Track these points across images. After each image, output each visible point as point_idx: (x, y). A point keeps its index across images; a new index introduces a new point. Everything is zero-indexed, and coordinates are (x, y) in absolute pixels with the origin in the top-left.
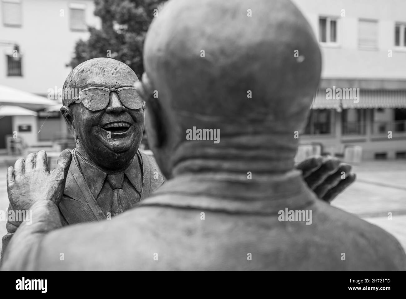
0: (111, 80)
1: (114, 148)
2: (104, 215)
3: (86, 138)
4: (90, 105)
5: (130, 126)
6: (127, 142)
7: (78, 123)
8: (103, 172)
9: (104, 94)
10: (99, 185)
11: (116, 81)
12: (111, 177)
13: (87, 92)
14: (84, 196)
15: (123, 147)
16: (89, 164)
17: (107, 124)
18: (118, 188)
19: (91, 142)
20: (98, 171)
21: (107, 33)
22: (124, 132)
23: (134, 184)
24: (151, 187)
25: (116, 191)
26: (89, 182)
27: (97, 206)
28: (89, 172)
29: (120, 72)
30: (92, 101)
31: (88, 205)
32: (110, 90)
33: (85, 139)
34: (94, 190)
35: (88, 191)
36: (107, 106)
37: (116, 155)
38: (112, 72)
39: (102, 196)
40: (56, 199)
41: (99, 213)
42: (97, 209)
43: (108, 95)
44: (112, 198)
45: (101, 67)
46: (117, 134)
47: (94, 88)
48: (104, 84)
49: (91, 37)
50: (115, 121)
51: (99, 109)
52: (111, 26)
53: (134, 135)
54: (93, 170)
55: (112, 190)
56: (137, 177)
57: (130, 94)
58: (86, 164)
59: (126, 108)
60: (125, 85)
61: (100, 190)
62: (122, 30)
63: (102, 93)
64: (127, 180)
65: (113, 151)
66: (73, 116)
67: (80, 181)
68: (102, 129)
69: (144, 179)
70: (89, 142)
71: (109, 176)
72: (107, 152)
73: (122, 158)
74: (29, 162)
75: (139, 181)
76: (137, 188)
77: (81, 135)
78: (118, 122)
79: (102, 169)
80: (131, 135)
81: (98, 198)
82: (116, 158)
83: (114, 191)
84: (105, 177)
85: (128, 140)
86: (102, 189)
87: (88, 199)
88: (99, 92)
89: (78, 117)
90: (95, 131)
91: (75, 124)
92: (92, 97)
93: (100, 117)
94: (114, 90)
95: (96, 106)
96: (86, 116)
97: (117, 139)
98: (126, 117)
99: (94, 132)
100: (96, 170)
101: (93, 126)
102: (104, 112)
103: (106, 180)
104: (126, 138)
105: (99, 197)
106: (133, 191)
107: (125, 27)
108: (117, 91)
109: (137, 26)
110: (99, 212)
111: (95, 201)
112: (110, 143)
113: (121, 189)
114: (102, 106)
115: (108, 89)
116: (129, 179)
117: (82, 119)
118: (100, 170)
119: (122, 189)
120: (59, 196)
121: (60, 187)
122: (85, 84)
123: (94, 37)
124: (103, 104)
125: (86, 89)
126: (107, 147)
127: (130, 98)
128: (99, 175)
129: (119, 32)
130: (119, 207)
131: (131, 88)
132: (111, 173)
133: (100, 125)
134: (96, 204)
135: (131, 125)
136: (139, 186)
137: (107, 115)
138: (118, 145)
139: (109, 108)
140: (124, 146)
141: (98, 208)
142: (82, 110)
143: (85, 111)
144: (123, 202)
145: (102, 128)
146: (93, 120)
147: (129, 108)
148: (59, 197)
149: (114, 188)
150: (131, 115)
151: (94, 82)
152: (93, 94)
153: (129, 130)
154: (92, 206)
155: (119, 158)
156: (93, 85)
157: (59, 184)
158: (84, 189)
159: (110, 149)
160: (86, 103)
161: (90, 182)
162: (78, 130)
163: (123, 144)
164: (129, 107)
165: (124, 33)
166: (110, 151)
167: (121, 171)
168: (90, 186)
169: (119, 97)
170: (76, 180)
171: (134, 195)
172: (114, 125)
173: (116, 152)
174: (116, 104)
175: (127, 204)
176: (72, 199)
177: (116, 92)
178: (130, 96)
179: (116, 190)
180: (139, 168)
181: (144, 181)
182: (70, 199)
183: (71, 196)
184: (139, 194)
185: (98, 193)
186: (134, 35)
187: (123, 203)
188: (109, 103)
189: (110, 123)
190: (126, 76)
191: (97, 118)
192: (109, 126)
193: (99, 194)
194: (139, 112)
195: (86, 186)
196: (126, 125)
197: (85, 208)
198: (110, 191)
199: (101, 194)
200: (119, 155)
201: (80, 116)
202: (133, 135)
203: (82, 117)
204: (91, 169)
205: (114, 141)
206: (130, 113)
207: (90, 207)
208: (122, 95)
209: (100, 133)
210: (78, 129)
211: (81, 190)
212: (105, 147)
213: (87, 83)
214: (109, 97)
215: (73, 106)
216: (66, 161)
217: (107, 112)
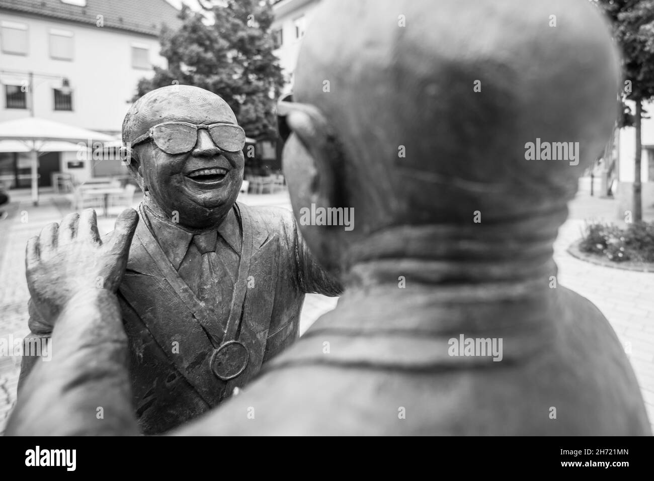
0: (199, 115)
1: (204, 202)
2: (191, 291)
3: (161, 190)
4: (168, 147)
5: (227, 172)
6: (223, 194)
7: (148, 171)
8: (188, 233)
9: (188, 131)
10: (181, 251)
11: (206, 115)
12: (199, 239)
13: (163, 129)
14: (158, 268)
15: (217, 201)
16: (166, 222)
17: (194, 172)
18: (208, 252)
19: (169, 195)
20: (180, 232)
21: (174, 73)
22: (219, 180)
23: (232, 244)
24: (253, 244)
25: (207, 256)
26: (166, 247)
27: (179, 280)
28: (166, 233)
29: (211, 104)
30: (171, 141)
31: (165, 279)
32: (198, 127)
33: (159, 192)
34: (175, 258)
35: (164, 260)
36: (194, 148)
37: (208, 210)
38: (200, 103)
39: (185, 265)
40: (113, 283)
41: (183, 289)
42: (180, 283)
43: (196, 133)
44: (201, 265)
45: (184, 96)
46: (209, 183)
47: (174, 123)
48: (189, 118)
49: (156, 75)
50: (206, 167)
51: (181, 152)
52: (178, 67)
53: (232, 183)
54: (172, 230)
55: (200, 254)
56: (234, 234)
57: (226, 132)
58: (161, 223)
59: (221, 149)
60: (219, 120)
61: (182, 257)
62: (190, 71)
63: (185, 130)
64: (221, 238)
65: (203, 206)
66: (139, 161)
67: (152, 247)
68: (186, 178)
69: (244, 235)
70: (166, 196)
71: (195, 237)
72: (194, 208)
73: (216, 214)
75: (237, 238)
76: (235, 248)
77: (153, 186)
78: (210, 169)
79: (185, 229)
80: (228, 183)
81: (180, 269)
82: (208, 214)
83: (204, 257)
84: (190, 239)
85: (224, 190)
86: (186, 255)
87: (166, 271)
88: (181, 128)
89: (149, 162)
90: (175, 181)
91: (143, 171)
92: (170, 135)
93: (184, 163)
94: (204, 127)
95: (177, 148)
96: (162, 160)
97: (209, 190)
98: (222, 162)
99: (174, 182)
100: (176, 231)
101: (172, 174)
102: (189, 155)
103: (192, 243)
104: (221, 189)
105: (182, 267)
106: (230, 252)
107: (194, 69)
108: (207, 127)
110: (182, 288)
111: (176, 274)
112: (199, 196)
113: (213, 253)
114: (186, 148)
115: (195, 125)
116: (224, 237)
117: (154, 165)
118: (182, 231)
119: (214, 251)
120: (118, 277)
121: (120, 263)
122: (159, 118)
123: (160, 76)
124: (188, 144)
125: (162, 124)
126: (194, 201)
127: (227, 137)
128: (181, 238)
129: (188, 74)
130: (212, 277)
131: (227, 125)
132: (199, 233)
133: (184, 173)
134: (178, 277)
135: (228, 171)
136: (238, 246)
137: (194, 159)
138: (210, 199)
139: (197, 150)
140: (219, 199)
141: (181, 282)
142: (154, 152)
143: (159, 155)
144: (217, 269)
145: (186, 176)
146: (173, 166)
147: (225, 150)
148: (119, 279)
149: (203, 252)
150: (228, 159)
151: (173, 116)
152: (172, 132)
153: (225, 178)
154: (172, 281)
155: (211, 214)
156: (172, 120)
158: (159, 258)
159: (198, 204)
160: (160, 143)
162: (149, 179)
163: (218, 196)
164: (226, 149)
166: (199, 207)
167: (213, 229)
168: (167, 253)
169: (210, 136)
170: (146, 247)
171: (232, 257)
172: (204, 172)
173: (207, 208)
174: (206, 144)
175: (222, 272)
176: (139, 275)
177: (207, 129)
178: (226, 134)
179: (207, 254)
180: (236, 221)
181: (244, 238)
182: (136, 275)
183: (138, 271)
184: (238, 255)
185: (180, 262)
186: (203, 77)
187: (218, 271)
189: (199, 170)
191: (178, 164)
192: (197, 174)
193: (182, 262)
194: (238, 155)
195: (161, 254)
196: (222, 171)
197: (161, 285)
198: (198, 257)
199: (184, 262)
200: (212, 211)
201: (151, 161)
202: (230, 183)
203: (154, 162)
204: (168, 230)
205: (205, 193)
206: (226, 157)
207: (168, 283)
208: (215, 134)
209: (183, 183)
210: (149, 177)
211: (154, 260)
212: (191, 202)
213: (163, 116)
214: (196, 135)
215: (139, 147)
216: (128, 225)
217: (194, 155)
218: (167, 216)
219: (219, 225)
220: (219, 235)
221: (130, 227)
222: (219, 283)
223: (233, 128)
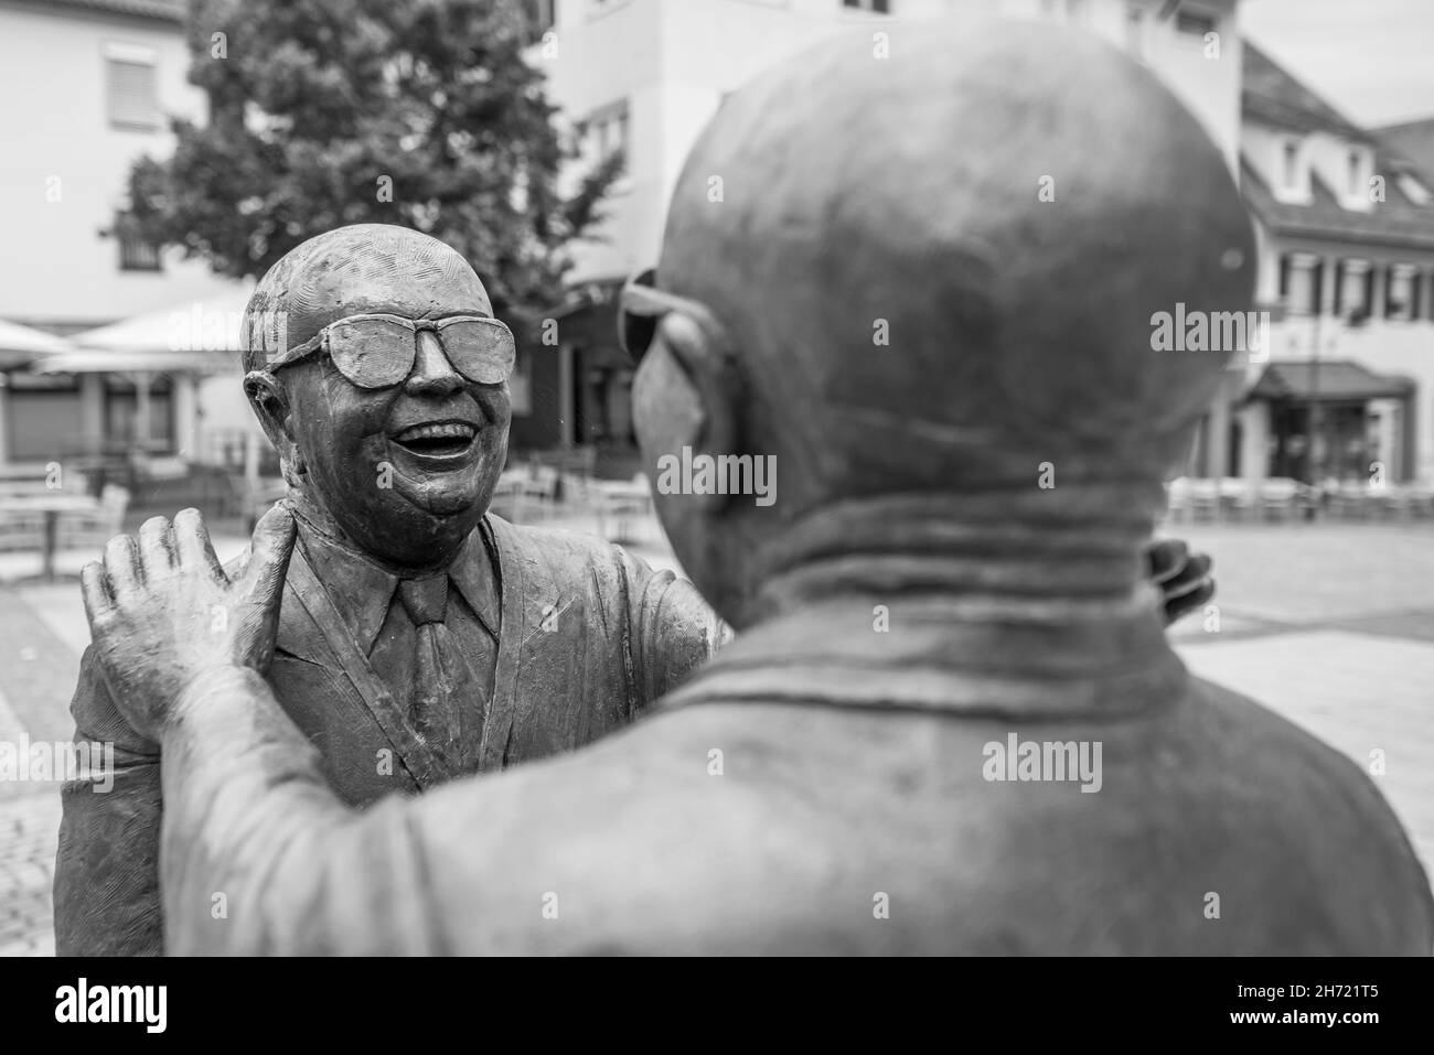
0: (419, 296)
1: (430, 502)
2: (397, 706)
3: (338, 471)
4: (359, 372)
5: (475, 433)
6: (467, 482)
7: (310, 426)
8: (387, 574)
9: (398, 336)
10: (374, 613)
11: (430, 297)
12: (411, 589)
13: (349, 330)
14: (330, 648)
15: (456, 499)
16: (339, 547)
17: (409, 429)
18: (431, 622)
19: (356, 483)
20: (371, 570)
21: (230, 139)
22: (458, 452)
23: (478, 608)
24: (527, 614)
25: (427, 631)
26: (342, 603)
27: (373, 678)
28: (340, 573)
29: (438, 270)
30: (365, 358)
31: (345, 674)
32: (416, 325)
33: (335, 475)
34: (361, 629)
35: (342, 632)
36: (410, 375)
37: (436, 521)
38: (418, 269)
39: (383, 647)
40: (259, 662)
41: (381, 700)
42: (375, 687)
43: (413, 340)
44: (416, 651)
45: (382, 252)
46: (441, 457)
47: (369, 317)
48: (396, 305)
49: (179, 149)
50: (436, 419)
51: (385, 383)
52: (240, 119)
53: (486, 460)
54: (353, 567)
55: (413, 626)
56: (482, 586)
57: (472, 336)
58: (329, 548)
59: (466, 378)
60: (457, 309)
61: (377, 629)
62: (276, 131)
63: (391, 334)
64: (455, 595)
65: (427, 510)
66: (287, 404)
67: (316, 601)
68: (393, 444)
69: (504, 591)
70: (349, 483)
71: (403, 584)
72: (408, 514)
73: (451, 531)
74: (156, 547)
75: (488, 597)
76: (486, 620)
77: (320, 462)
78: (442, 423)
79: (382, 564)
80: (478, 459)
81: (373, 654)
82: (434, 530)
83: (421, 631)
84: (392, 588)
85: (469, 475)
86: (384, 624)
87: (345, 655)
88: (383, 329)
89: (313, 405)
90: (371, 449)
91: (297, 426)
92: (362, 344)
93: (389, 408)
94: (429, 327)
95: (376, 375)
96: (343, 403)
97: (439, 474)
98: (465, 408)
99: (368, 452)
100: (363, 568)
101: (366, 433)
102: (400, 390)
103: (397, 598)
104: (464, 471)
105: (376, 651)
106: (475, 627)
107: (285, 122)
108: (436, 326)
109: (322, 123)
110: (380, 696)
111: (366, 664)
112: (419, 486)
113: (441, 625)
114: (395, 374)
115: (410, 321)
116: (462, 591)
117: (327, 413)
118: (375, 568)
119: (442, 622)
121: (268, 622)
122: (335, 305)
123: (190, 150)
124: (398, 366)
125: (345, 321)
126: (409, 497)
127: (477, 349)
128: (374, 584)
129: (268, 138)
130: (439, 679)
131: (476, 319)
132: (410, 576)
133: (388, 433)
134: (370, 672)
135: (477, 430)
136: (491, 613)
137: (410, 401)
138: (443, 493)
139: (416, 380)
140: (461, 495)
141: (377, 684)
142: (325, 385)
143: (337, 389)
145: (393, 439)
146: (368, 416)
147: (473, 379)
149: (418, 622)
150: (479, 402)
151: (365, 299)
152: (366, 337)
153: (472, 446)
154: (359, 679)
155: (442, 530)
156: (362, 309)
157: (265, 614)
158: (331, 626)
159: (417, 504)
160: (345, 364)
161: (345, 604)
163: (458, 488)
164: (476, 377)
165: (282, 142)
166: (419, 511)
167: (438, 569)
168: (345, 615)
169: (441, 345)
170: (303, 599)
171: (479, 639)
172: (431, 430)
173: (433, 514)
174: (436, 368)
175: (460, 670)
176: (293, 660)
177: (434, 331)
178: (473, 342)
179: (427, 626)
180: (485, 557)
181: (504, 597)
182: (286, 659)
183: (290, 650)
184: (492, 635)
185: (373, 638)
186: (313, 147)
187: (451, 667)
188: (416, 366)
189: (420, 426)
190: (456, 282)
191: (379, 410)
192: (416, 435)
193: (376, 641)
194: (500, 392)
195: (336, 619)
196: (466, 429)
197: (338, 685)
198: (409, 631)
199: (380, 641)
200: (443, 522)
201: (320, 405)
202: (482, 460)
203: (325, 406)
204: (346, 566)
205: (431, 479)
206: (475, 396)
207: (351, 682)
208: (452, 342)
209: (386, 454)
210: (310, 441)
211: (321, 630)
212: (402, 500)
213: (344, 302)
214: (414, 346)
215: (290, 373)
216: (279, 544)
217: (411, 391)
218: (342, 534)
219: (452, 560)
220: (453, 587)
221: (283, 549)
222: (454, 694)
223: (488, 327)
